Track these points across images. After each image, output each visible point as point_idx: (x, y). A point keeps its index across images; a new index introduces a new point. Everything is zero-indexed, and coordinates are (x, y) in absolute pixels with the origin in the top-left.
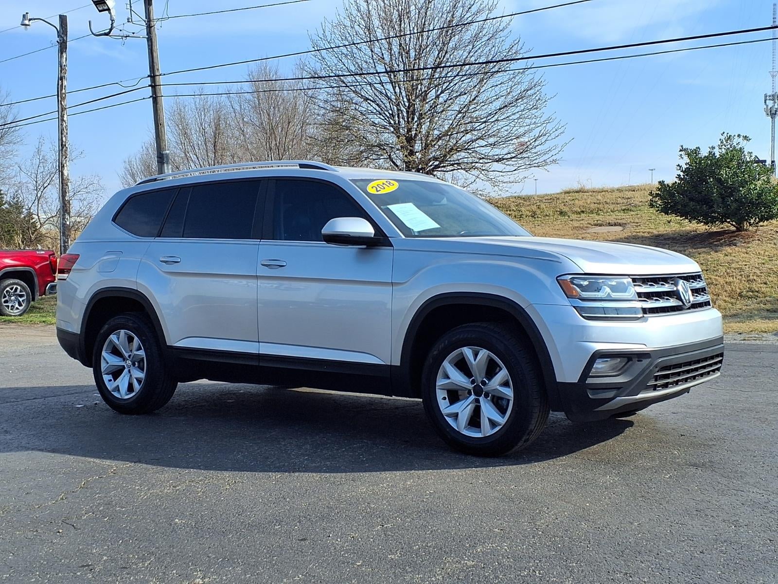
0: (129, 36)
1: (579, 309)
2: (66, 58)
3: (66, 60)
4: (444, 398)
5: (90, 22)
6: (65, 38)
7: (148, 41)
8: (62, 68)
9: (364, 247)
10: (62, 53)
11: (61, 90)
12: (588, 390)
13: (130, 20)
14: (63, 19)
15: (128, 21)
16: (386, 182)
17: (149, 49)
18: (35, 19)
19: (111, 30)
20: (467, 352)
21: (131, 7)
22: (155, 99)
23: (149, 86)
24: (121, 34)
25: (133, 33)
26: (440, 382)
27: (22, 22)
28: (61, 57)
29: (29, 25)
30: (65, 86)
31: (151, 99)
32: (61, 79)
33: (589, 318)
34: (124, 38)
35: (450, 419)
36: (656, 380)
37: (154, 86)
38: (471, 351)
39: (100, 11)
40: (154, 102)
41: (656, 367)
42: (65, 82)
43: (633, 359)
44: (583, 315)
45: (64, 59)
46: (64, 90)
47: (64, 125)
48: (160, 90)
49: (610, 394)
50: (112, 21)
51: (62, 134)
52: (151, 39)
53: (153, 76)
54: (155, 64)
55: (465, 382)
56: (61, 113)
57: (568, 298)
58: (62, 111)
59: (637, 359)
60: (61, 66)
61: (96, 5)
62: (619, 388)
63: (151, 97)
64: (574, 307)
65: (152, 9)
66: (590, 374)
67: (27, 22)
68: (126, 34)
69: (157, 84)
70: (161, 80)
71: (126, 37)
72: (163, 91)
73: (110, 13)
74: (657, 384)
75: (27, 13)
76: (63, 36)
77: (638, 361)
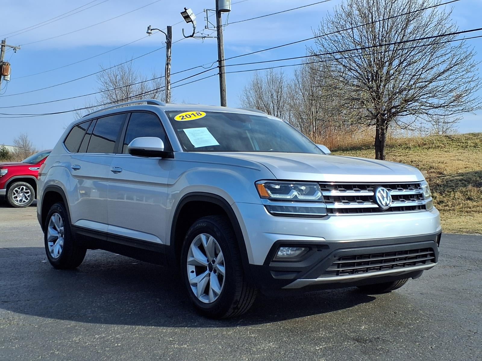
0: (205, 37)
1: (268, 207)
2: (171, 52)
3: (171, 53)
4: (193, 272)
5: (183, 29)
6: (170, 40)
7: (218, 39)
8: (168, 58)
9: (160, 158)
10: (168, 49)
11: (167, 71)
12: (271, 271)
13: (207, 27)
14: (169, 29)
15: (206, 28)
16: (196, 113)
17: (218, 45)
18: (154, 29)
19: (194, 33)
20: (203, 237)
21: (207, 19)
22: (221, 74)
23: (218, 67)
24: (201, 35)
25: (208, 35)
26: (190, 259)
27: (147, 31)
28: (168, 51)
29: (151, 33)
30: (170, 69)
31: (219, 75)
32: (167, 64)
33: (276, 215)
34: (203, 38)
35: (194, 287)
36: (338, 267)
37: (220, 67)
38: (205, 237)
39: (187, 22)
40: (220, 77)
41: (335, 257)
42: (170, 66)
43: (313, 249)
44: (271, 212)
45: (169, 53)
46: (169, 71)
47: (169, 92)
48: (224, 69)
49: (291, 276)
50: (194, 28)
51: (167, 97)
52: (220, 39)
53: (220, 61)
54: (221, 54)
55: (203, 260)
56: (167, 85)
57: (261, 198)
58: (168, 83)
59: (317, 249)
60: (167, 57)
61: (185, 19)
62: (299, 272)
63: (218, 74)
64: (265, 206)
65: (221, 20)
66: (274, 259)
67: (150, 31)
68: (204, 35)
69: (223, 65)
70: (225, 63)
71: (204, 37)
72: (226, 69)
73: (193, 23)
74: (339, 270)
75: (150, 26)
76: (169, 38)
77: (318, 250)
